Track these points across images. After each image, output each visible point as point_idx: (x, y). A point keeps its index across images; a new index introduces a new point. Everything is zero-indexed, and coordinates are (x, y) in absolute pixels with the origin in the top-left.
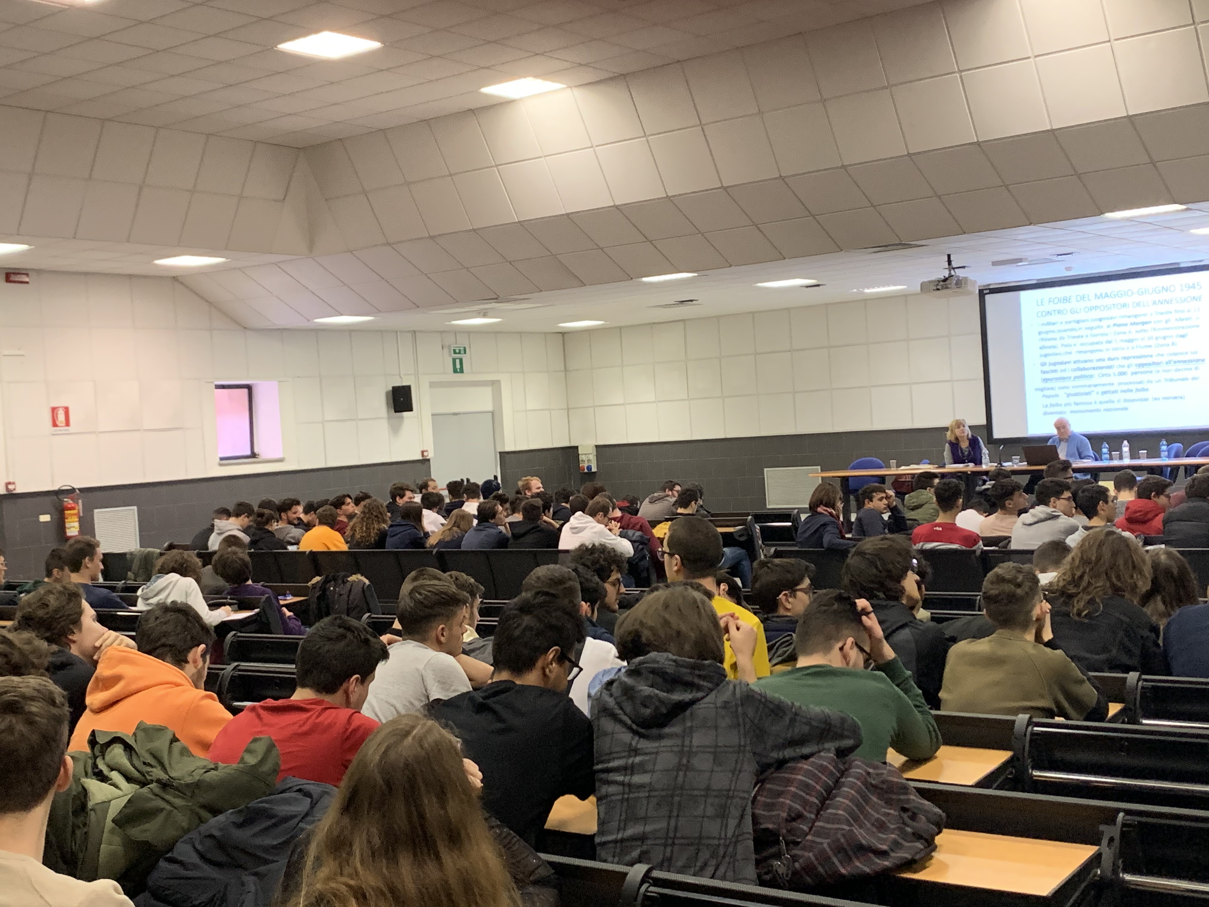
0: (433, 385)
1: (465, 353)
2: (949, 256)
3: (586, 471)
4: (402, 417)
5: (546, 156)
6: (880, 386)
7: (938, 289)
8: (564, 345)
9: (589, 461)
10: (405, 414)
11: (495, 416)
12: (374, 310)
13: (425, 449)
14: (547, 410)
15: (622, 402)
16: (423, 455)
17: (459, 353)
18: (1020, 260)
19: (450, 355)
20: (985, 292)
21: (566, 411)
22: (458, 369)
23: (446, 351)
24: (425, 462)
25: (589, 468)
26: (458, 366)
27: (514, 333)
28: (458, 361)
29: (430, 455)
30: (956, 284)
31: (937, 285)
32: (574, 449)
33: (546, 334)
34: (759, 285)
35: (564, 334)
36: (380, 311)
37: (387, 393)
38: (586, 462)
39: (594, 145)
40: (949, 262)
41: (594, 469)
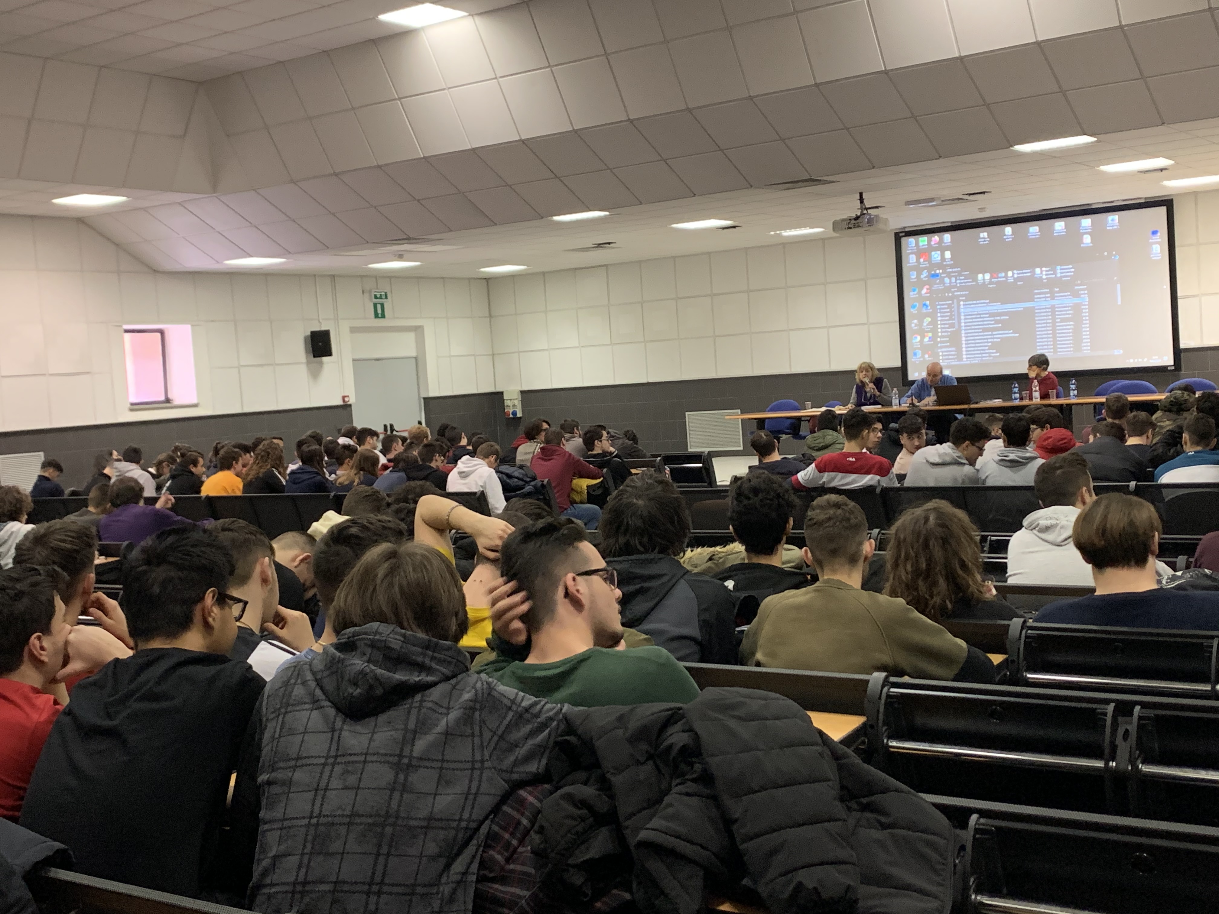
0: (354, 330)
1: (386, 297)
2: (861, 194)
3: (511, 416)
4: (321, 363)
5: (450, 88)
6: (799, 329)
7: (850, 228)
8: (488, 291)
9: (514, 406)
10: (325, 359)
11: (418, 362)
12: (285, 252)
13: (346, 394)
14: (471, 355)
15: (546, 348)
16: (344, 401)
17: (381, 298)
18: (932, 200)
19: (371, 299)
20: (901, 235)
21: (491, 357)
22: (379, 314)
23: (367, 295)
24: (346, 407)
25: (514, 413)
26: (379, 311)
27: (437, 278)
28: (379, 307)
29: (352, 400)
30: (868, 222)
31: (849, 223)
32: (499, 395)
33: (469, 279)
34: (675, 226)
35: (488, 280)
36: (290, 253)
37: (306, 339)
38: (511, 407)
39: (498, 76)
40: (862, 200)
41: (519, 415)
